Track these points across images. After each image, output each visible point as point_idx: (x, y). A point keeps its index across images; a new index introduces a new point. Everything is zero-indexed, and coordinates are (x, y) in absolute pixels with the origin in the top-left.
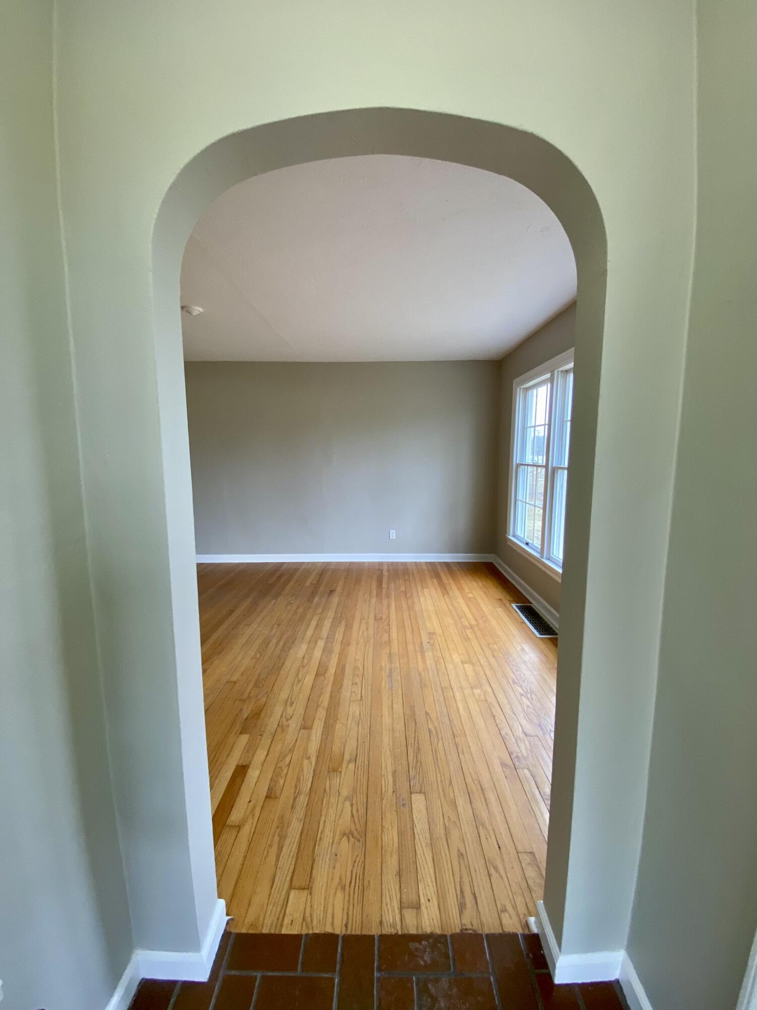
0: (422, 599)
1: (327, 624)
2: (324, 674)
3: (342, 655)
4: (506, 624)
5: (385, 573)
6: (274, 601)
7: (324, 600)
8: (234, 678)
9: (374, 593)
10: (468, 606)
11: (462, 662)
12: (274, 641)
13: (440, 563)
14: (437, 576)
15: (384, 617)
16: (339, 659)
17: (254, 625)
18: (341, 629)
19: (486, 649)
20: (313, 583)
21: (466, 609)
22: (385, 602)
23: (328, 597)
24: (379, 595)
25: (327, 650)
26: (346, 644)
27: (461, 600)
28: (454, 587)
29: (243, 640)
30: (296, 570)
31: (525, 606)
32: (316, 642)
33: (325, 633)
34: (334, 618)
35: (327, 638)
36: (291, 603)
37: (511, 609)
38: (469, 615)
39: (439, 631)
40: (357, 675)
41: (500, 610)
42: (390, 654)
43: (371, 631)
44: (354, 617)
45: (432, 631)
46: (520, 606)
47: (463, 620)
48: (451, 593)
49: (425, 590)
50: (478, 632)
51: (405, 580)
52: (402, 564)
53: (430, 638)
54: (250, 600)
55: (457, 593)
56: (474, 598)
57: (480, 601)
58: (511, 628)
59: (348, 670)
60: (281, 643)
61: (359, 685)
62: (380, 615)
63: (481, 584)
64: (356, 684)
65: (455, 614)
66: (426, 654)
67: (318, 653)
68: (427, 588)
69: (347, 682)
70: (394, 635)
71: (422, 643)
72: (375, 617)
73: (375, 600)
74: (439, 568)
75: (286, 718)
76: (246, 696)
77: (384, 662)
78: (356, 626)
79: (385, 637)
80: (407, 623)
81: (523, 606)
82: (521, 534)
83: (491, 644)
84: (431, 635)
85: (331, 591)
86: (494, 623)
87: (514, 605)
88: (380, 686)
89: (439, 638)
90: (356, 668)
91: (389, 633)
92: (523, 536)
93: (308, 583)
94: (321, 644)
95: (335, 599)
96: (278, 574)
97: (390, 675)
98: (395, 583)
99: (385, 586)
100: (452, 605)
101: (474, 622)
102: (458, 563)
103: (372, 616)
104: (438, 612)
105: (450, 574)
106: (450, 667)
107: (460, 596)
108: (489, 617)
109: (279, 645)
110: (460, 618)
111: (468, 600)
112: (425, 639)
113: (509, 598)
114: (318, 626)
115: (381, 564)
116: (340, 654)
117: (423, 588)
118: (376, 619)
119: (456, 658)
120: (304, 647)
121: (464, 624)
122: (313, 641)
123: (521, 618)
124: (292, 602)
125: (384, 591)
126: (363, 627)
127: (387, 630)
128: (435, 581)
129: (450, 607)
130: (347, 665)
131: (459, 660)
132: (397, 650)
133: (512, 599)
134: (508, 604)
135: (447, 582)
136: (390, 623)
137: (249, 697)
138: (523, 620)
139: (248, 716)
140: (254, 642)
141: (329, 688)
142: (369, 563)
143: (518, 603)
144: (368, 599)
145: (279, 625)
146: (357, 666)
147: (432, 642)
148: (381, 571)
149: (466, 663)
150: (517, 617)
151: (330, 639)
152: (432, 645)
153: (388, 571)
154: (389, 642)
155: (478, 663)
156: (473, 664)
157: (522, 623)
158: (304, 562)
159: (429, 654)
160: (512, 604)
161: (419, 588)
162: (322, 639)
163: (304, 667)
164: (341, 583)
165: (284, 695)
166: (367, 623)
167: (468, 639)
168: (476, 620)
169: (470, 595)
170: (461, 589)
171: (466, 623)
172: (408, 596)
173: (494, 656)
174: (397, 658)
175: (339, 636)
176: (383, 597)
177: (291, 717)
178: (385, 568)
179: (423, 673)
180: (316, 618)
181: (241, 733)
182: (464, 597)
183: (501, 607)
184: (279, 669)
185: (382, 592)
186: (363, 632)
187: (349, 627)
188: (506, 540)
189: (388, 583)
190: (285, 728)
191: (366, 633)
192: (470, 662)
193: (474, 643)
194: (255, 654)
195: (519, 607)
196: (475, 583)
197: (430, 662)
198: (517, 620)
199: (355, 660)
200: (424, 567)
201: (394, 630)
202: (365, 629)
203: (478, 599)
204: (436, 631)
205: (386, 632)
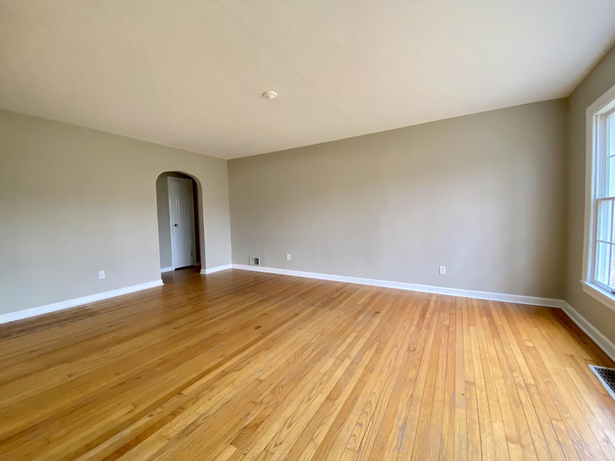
0: (466, 337)
1: (361, 343)
2: (335, 399)
3: (362, 382)
4: (579, 392)
5: (432, 304)
6: (328, 312)
7: (367, 320)
8: (263, 378)
9: (415, 322)
10: (525, 358)
11: (508, 439)
12: (311, 348)
13: (494, 302)
14: (489, 315)
15: (418, 349)
16: (356, 387)
17: (304, 331)
18: (372, 351)
19: (546, 426)
20: (365, 302)
21: (521, 360)
22: (424, 333)
23: (372, 317)
24: (419, 326)
25: (349, 372)
26: (369, 369)
27: (515, 348)
28: (509, 332)
29: (290, 342)
30: (357, 290)
31: (609, 371)
32: (343, 360)
33: (354, 353)
34: (369, 339)
35: (355, 358)
36: (340, 317)
37: (588, 372)
38: (525, 369)
39: (480, 382)
40: (366, 413)
41: (571, 371)
42: (411, 396)
43: (399, 363)
44: (387, 343)
45: (472, 380)
46: (603, 370)
47: (515, 374)
48: (502, 336)
49: (471, 327)
50: (536, 397)
51: (451, 314)
52: (452, 297)
53: (466, 389)
54: (312, 308)
55: (511, 338)
56: (534, 347)
57: (543, 354)
58: (588, 401)
59: (361, 402)
60: (315, 353)
61: (364, 428)
62: (415, 346)
63: (544, 332)
64: (361, 425)
65: (506, 365)
66: (457, 410)
67: (339, 373)
68: (475, 325)
69: (353, 418)
70: (423, 373)
71: (454, 392)
72: (409, 347)
73: (414, 329)
74: (492, 306)
75: (275, 443)
76: (259, 400)
77: (402, 406)
78: (386, 352)
79: (412, 373)
80: (442, 363)
81: (606, 370)
82: (604, 281)
83: (554, 419)
84: (470, 384)
85: (376, 312)
86: (561, 388)
87: (592, 367)
88: (387, 438)
89: (478, 392)
90: (368, 403)
91: (418, 368)
92: (606, 283)
93: (360, 303)
94: (347, 362)
95: (377, 321)
96: (343, 290)
97: (403, 428)
98: (439, 315)
99: (428, 316)
100: (503, 352)
101: (531, 381)
102: (517, 305)
103: (406, 346)
104: (482, 357)
105: (505, 315)
106: (487, 441)
107: (515, 342)
108: (555, 379)
109: (313, 353)
110: (512, 371)
111: (525, 350)
112: (460, 388)
113: (586, 356)
114: (352, 345)
115: (430, 295)
116: (360, 380)
117: (469, 325)
118: (409, 349)
119: (499, 430)
120: (331, 361)
121: (517, 380)
122: (341, 359)
123: (604, 389)
124: (341, 315)
125: (426, 321)
126: (393, 356)
127: (417, 366)
128: (485, 319)
129: (501, 354)
130: (361, 396)
131: (503, 435)
132: (421, 395)
133: (589, 358)
134: (583, 364)
135: (500, 324)
136: (422, 359)
137: (261, 402)
138: (608, 392)
139: (248, 424)
140: (296, 346)
141: (332, 419)
142: (419, 293)
143: (598, 365)
144: (407, 327)
145: (322, 334)
146: (370, 402)
147: (468, 395)
148: (428, 301)
149: (513, 442)
150: (599, 387)
151: (356, 361)
152: (468, 400)
153: (436, 302)
154: (415, 380)
155: (532, 448)
156: (522, 446)
157: (605, 395)
158: (364, 285)
159: (460, 412)
160: (589, 365)
161: (465, 325)
162: (349, 358)
163: (321, 384)
164: (388, 306)
165: (288, 412)
166: (398, 352)
167: (519, 403)
168: (534, 379)
169: (530, 344)
170: (517, 334)
171: (519, 380)
172: (450, 332)
173: (558, 442)
174: (419, 405)
175: (366, 360)
176: (423, 328)
177: (281, 444)
178: (434, 299)
179: (446, 439)
180: (354, 335)
181: (231, 444)
182: (520, 344)
183: (572, 367)
184: (300, 379)
185: (423, 322)
186: (391, 360)
187: (378, 352)
188: (581, 286)
189: (432, 315)
190: (269, 455)
191: (393, 362)
192: (519, 441)
193: (529, 411)
194: (291, 358)
195: (601, 372)
196: (535, 329)
197: (460, 427)
198: (597, 389)
199: (372, 393)
200: (476, 304)
201: (425, 366)
202: (394, 359)
203: (540, 350)
204: (476, 382)
205: (415, 368)
